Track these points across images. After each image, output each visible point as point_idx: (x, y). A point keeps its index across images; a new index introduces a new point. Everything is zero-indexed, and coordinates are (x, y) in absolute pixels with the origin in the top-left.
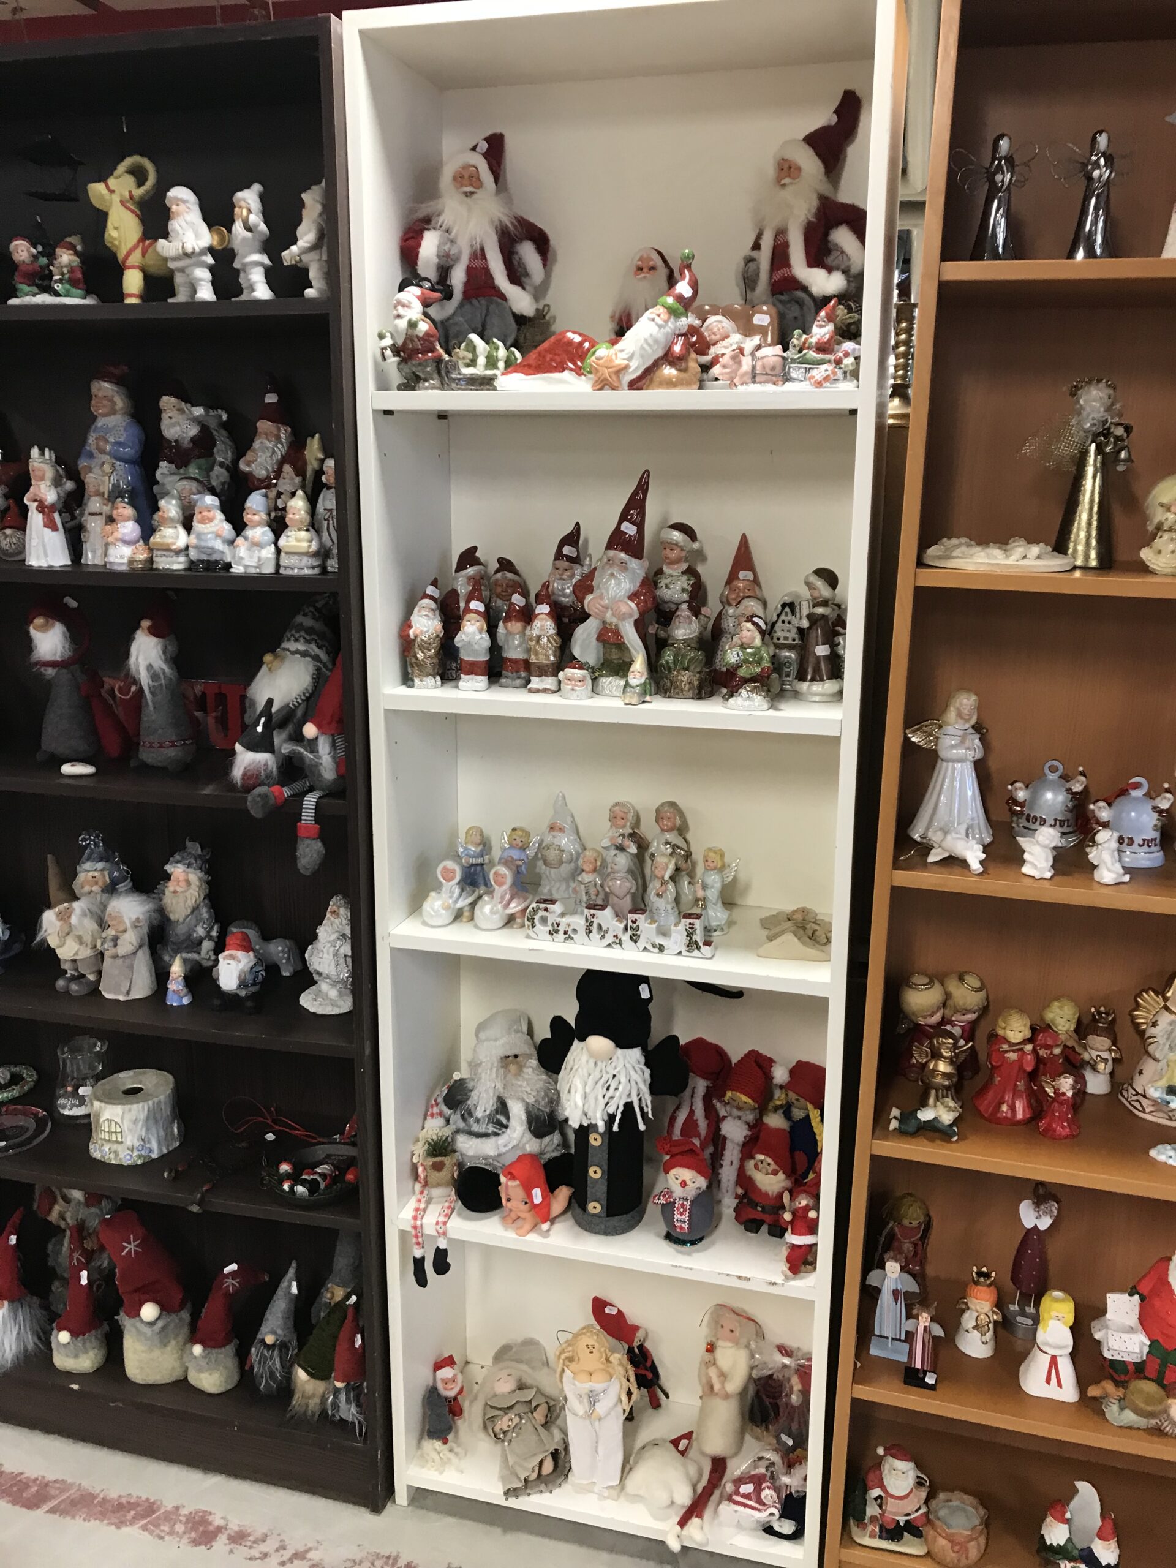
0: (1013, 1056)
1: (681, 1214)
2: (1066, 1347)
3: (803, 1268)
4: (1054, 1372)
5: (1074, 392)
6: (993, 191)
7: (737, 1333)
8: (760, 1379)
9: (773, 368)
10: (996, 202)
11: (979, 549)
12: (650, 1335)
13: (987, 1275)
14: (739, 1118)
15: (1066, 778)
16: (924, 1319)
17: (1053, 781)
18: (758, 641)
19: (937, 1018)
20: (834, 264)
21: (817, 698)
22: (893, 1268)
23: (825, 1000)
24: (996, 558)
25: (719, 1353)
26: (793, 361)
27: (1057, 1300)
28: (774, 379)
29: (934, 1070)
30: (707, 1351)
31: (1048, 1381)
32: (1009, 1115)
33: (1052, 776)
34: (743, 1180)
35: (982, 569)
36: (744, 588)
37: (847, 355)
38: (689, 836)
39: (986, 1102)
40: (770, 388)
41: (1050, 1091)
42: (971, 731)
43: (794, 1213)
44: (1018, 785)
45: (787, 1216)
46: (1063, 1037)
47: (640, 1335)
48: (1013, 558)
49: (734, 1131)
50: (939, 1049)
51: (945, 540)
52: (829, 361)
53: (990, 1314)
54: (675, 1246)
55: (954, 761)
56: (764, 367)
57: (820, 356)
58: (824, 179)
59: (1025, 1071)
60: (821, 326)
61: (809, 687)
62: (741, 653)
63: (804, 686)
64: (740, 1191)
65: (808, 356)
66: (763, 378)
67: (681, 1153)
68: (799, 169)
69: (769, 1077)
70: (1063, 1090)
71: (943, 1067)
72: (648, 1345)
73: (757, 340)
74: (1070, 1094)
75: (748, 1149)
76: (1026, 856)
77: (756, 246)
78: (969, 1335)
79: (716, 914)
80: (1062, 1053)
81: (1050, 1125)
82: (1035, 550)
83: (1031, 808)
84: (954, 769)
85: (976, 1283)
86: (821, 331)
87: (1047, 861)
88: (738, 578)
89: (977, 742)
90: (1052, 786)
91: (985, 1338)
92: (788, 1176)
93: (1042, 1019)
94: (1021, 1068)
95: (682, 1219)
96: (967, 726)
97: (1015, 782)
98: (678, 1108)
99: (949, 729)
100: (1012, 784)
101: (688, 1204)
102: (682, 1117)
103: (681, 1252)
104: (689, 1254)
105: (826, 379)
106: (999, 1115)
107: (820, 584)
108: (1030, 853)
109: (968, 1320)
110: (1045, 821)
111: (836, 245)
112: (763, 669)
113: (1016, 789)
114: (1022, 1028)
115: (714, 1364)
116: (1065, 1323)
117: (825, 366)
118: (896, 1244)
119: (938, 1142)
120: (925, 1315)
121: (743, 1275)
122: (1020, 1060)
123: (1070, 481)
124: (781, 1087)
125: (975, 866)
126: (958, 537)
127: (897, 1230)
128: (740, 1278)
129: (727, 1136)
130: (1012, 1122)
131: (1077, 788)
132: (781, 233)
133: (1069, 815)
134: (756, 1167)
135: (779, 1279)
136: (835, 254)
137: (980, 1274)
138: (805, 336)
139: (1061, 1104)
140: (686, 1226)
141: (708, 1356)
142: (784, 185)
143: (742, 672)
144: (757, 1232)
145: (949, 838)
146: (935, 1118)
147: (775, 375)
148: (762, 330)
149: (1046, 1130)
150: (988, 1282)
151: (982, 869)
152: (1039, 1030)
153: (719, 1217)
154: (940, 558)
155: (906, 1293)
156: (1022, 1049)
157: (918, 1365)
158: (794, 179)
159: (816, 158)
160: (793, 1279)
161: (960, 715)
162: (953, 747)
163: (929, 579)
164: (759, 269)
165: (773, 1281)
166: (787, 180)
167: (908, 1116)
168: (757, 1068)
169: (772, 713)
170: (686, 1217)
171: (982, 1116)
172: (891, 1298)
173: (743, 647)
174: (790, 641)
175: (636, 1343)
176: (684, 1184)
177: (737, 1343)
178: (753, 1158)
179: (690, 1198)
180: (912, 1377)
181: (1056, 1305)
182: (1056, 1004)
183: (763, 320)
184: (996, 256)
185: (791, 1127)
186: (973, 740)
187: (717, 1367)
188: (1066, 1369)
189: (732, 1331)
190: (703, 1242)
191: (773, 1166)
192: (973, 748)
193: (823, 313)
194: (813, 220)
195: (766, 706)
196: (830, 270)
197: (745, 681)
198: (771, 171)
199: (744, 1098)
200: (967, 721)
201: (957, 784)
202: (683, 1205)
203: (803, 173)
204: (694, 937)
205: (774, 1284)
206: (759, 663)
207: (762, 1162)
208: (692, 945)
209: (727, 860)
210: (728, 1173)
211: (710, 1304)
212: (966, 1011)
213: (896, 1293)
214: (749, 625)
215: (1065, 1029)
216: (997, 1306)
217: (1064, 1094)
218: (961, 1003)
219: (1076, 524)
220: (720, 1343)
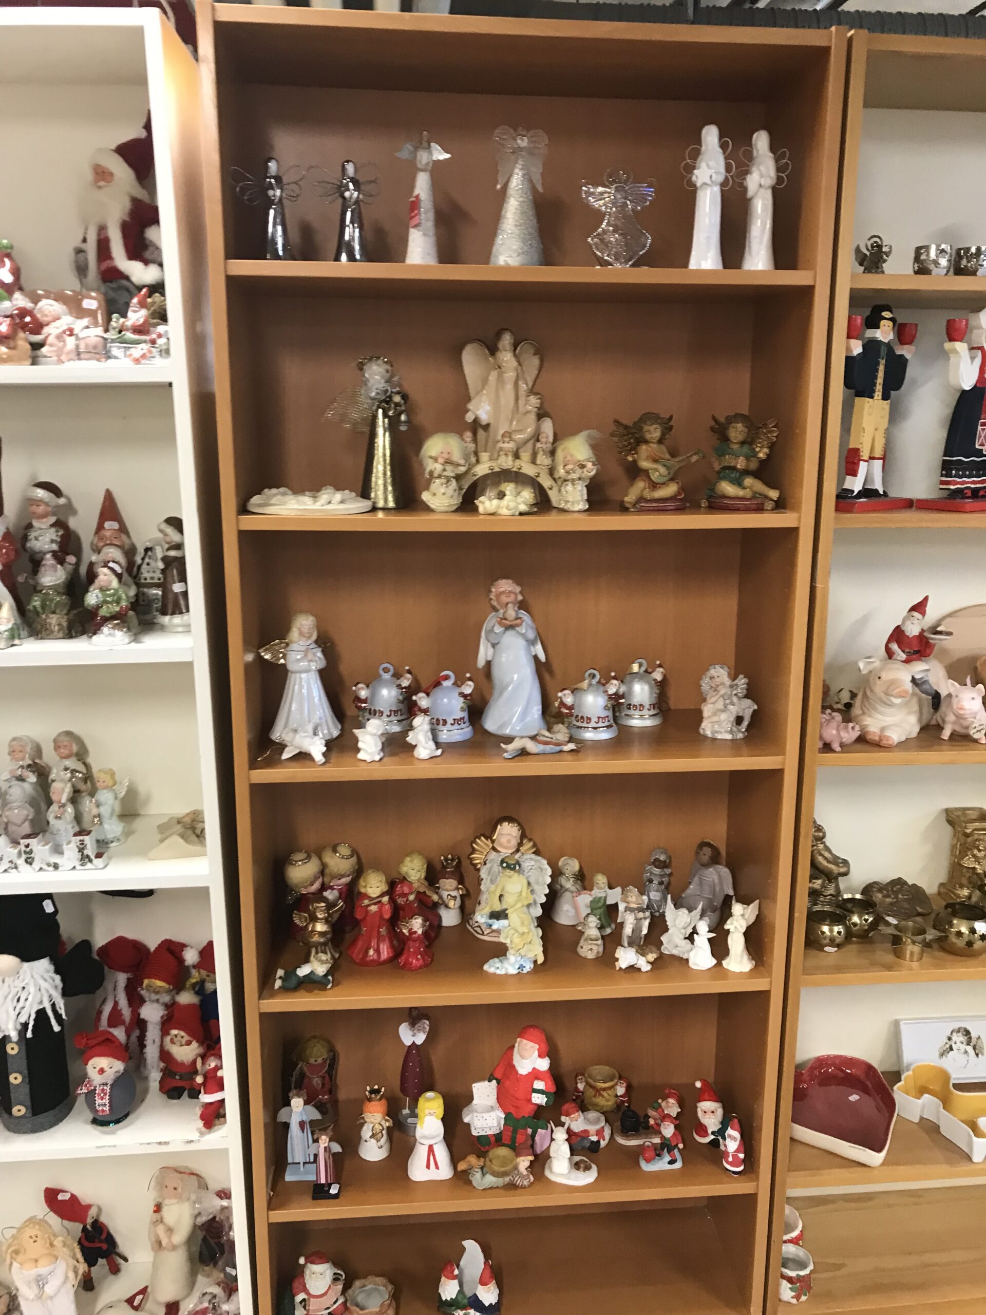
0: (374, 908)
1: (102, 1099)
2: (437, 1136)
3: (217, 1122)
4: (432, 1158)
5: (361, 367)
6: (269, 203)
7: (179, 1190)
8: (203, 1225)
9: (95, 347)
10: (272, 212)
11: (291, 497)
12: (104, 1209)
13: (378, 1091)
14: (157, 1001)
15: (397, 675)
16: (324, 1140)
17: (387, 681)
18: (115, 583)
19: (317, 886)
20: (150, 258)
21: (180, 629)
22: (297, 1103)
23: (206, 890)
24: (305, 504)
25: (165, 1211)
26: (113, 341)
27: (429, 1100)
28: (98, 356)
29: (313, 931)
30: (155, 1212)
31: (428, 1166)
32: (375, 957)
33: (387, 676)
34: (165, 1055)
35: (293, 513)
36: (111, 536)
37: (160, 336)
38: (90, 760)
39: (356, 951)
40: (93, 363)
41: (405, 931)
42: (314, 646)
43: (205, 1077)
44: (360, 685)
45: (199, 1079)
46: (416, 885)
47: (93, 1212)
48: (318, 503)
49: (152, 1013)
50: (315, 913)
51: (266, 490)
52: (145, 342)
53: (383, 1123)
54: (100, 1128)
55: (301, 672)
56: (87, 346)
57: (137, 337)
58: (137, 184)
59: (384, 919)
60: (135, 312)
61: (170, 620)
62: (100, 595)
63: (166, 619)
64: (162, 1065)
65: (125, 337)
66: (88, 356)
67: (98, 1044)
68: (111, 174)
69: (181, 961)
70: (415, 929)
71: (320, 927)
72: (103, 1219)
73: (85, 321)
74: (420, 932)
75: (166, 1025)
76: (360, 745)
77: (85, 240)
78: (367, 1143)
79: (112, 828)
80: (416, 898)
81: (407, 959)
82: (338, 496)
83: (372, 704)
84: (301, 679)
85: (370, 1100)
86: (136, 316)
87: (376, 746)
88: (103, 528)
89: (319, 654)
90: (387, 684)
91: (379, 1144)
92: (201, 1043)
93: (399, 873)
94: (381, 917)
95: (103, 1104)
96: (310, 642)
97: (358, 683)
98: (104, 1001)
99: (294, 646)
100: (356, 686)
101: (108, 1089)
102: (107, 1009)
103: (106, 1133)
104: (113, 1133)
105: (144, 356)
106: (368, 959)
107: (170, 530)
108: (363, 742)
109: (366, 1132)
110: (382, 713)
111: (151, 241)
112: (121, 608)
113: (359, 689)
114: (379, 884)
115: (162, 1222)
116: (437, 1117)
117: (143, 346)
118: (306, 1081)
119: (316, 992)
120: (324, 1137)
121: (162, 1140)
122: (380, 909)
123: (367, 440)
124: (194, 967)
125: (318, 757)
126: (278, 488)
127: (305, 1069)
128: (160, 1143)
129: (146, 1019)
130: (378, 963)
131: (405, 683)
132: (102, 229)
133: (401, 706)
134: (172, 1041)
135: (195, 1136)
136: (151, 249)
137: (372, 1092)
138: (122, 320)
139: (415, 940)
140: (107, 1108)
141: (157, 1216)
142: (100, 187)
143: (104, 612)
144: (179, 1098)
145: (298, 737)
146: (312, 972)
147: (98, 354)
148: (92, 313)
149: (405, 964)
150: (378, 1097)
151: (323, 760)
152: (394, 884)
153: (146, 1091)
154: (260, 505)
155: (311, 1122)
156: (380, 902)
157: (323, 1181)
158: (107, 182)
159: (125, 165)
160: (209, 1133)
161: (301, 634)
162: (298, 661)
163: (249, 523)
164: (86, 259)
165: (190, 1139)
166: (102, 183)
167: (290, 973)
168: (169, 955)
169: (134, 645)
170: (106, 1101)
171: (355, 963)
172: (299, 1129)
173: (102, 589)
174: (156, 581)
175: (89, 1221)
176: (102, 1071)
177: (180, 1198)
178: (169, 1034)
179: (110, 1082)
180: (319, 1192)
181: (428, 1104)
182: (408, 859)
183: (91, 305)
184: (276, 257)
185: (201, 1001)
186: (314, 654)
187: (165, 1224)
188: (442, 1153)
189: (175, 1189)
190: (128, 1118)
191: (187, 1038)
192: (318, 659)
193: (135, 300)
194: (128, 219)
195: (127, 640)
196: (146, 262)
197: (106, 620)
198: (89, 176)
199: (159, 983)
200: (309, 638)
201: (304, 691)
202: (103, 1090)
203: (115, 178)
204: (86, 852)
205: (191, 1141)
206: (118, 602)
207: (176, 1036)
208: (85, 859)
209: (117, 777)
210: (152, 1052)
211: (154, 1170)
212: (341, 876)
213: (302, 1124)
214: (105, 570)
215: (416, 878)
216: (388, 1115)
217: (416, 932)
218: (335, 870)
219: (374, 475)
220: (167, 1202)
